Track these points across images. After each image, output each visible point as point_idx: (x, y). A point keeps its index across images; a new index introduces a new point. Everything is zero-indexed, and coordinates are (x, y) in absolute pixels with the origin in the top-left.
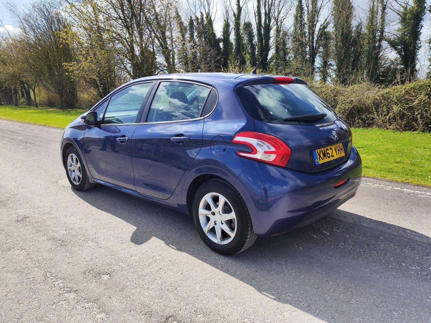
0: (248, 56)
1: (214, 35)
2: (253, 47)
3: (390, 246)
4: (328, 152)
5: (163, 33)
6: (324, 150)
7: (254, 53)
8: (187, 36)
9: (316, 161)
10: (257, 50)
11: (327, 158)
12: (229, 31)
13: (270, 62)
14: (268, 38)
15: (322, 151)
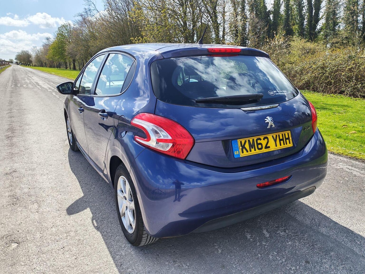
0: (296, 27)
1: (265, 8)
2: (302, 17)
3: (335, 269)
4: (259, 142)
5: (215, 8)
6: (253, 140)
7: (302, 24)
8: (239, 10)
9: (236, 153)
10: (306, 20)
11: (255, 150)
12: (280, 3)
13: (319, 32)
14: (318, 8)
15: (249, 141)
